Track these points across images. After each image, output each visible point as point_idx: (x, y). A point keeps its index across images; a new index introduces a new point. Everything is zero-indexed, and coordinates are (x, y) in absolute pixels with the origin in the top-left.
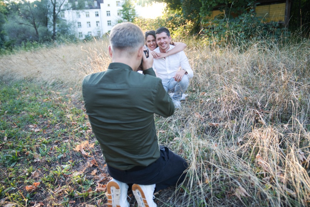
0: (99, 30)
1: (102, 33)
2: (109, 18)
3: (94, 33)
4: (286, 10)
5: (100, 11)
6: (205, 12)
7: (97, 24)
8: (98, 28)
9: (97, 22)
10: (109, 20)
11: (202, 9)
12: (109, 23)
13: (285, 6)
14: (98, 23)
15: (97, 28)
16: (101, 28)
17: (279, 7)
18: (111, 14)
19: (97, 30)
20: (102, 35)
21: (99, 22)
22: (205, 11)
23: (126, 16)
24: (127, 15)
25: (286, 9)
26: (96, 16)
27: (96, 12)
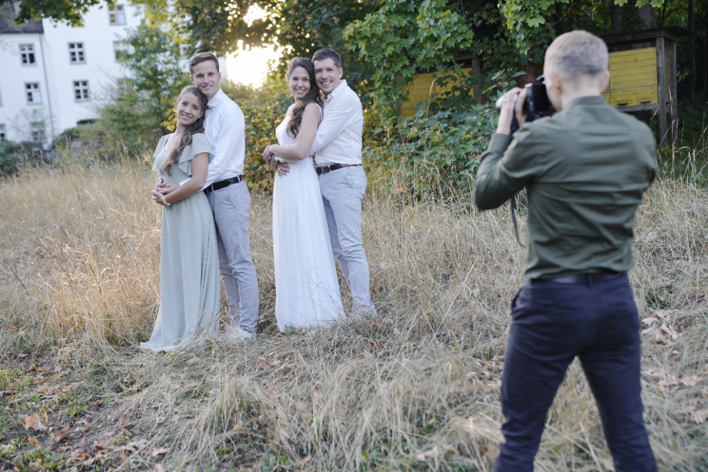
0: (39, 119)
1: (53, 130)
2: (79, 72)
3: (17, 129)
4: (658, 68)
5: (41, 41)
6: (389, 89)
7: (30, 94)
8: (35, 112)
9: (28, 86)
10: (80, 78)
11: (379, 81)
12: (81, 91)
13: (654, 55)
14: (32, 90)
15: (30, 109)
16: (46, 113)
17: (636, 60)
18: (87, 55)
19: (32, 120)
20: (50, 140)
21: (36, 86)
22: (387, 87)
23: (148, 77)
24: (150, 73)
25: (658, 64)
26: (25, 61)
27: (22, 47)
